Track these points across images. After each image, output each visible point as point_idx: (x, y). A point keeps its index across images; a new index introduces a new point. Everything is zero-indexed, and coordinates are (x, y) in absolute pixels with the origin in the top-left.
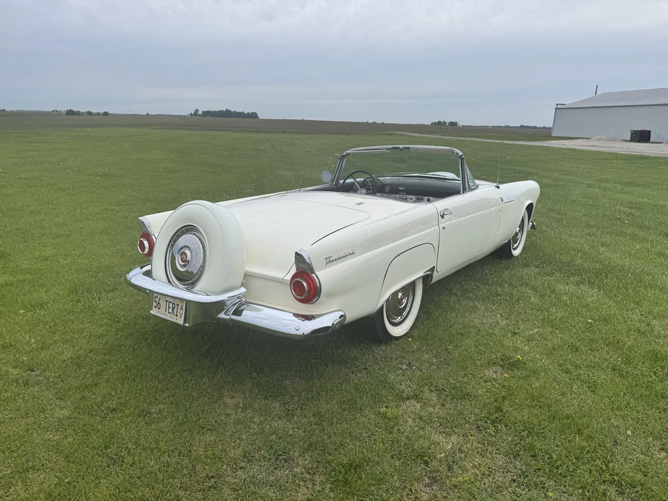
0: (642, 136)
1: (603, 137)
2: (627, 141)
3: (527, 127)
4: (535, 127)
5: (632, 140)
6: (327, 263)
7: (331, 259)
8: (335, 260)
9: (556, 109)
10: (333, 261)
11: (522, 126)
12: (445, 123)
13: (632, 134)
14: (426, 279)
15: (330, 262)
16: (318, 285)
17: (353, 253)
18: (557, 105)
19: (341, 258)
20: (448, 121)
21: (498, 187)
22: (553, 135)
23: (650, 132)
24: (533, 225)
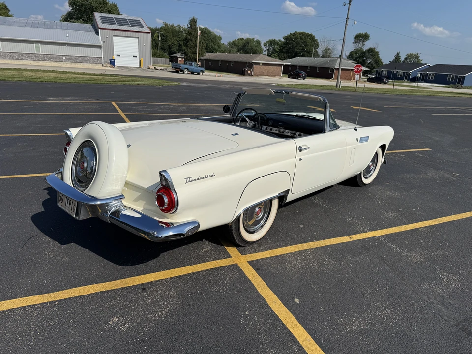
6: (187, 182)
7: (191, 179)
8: (195, 180)
10: (192, 181)
14: (282, 198)
15: (190, 181)
16: (176, 199)
17: (213, 175)
19: (201, 179)
21: (356, 130)
24: (385, 161)
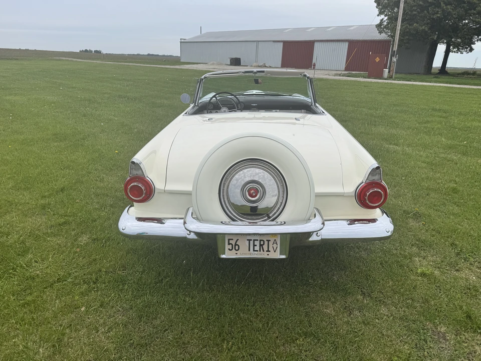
0: (236, 62)
1: (215, 62)
2: (227, 65)
3: (153, 55)
4: (158, 55)
5: (232, 64)
9: (181, 42)
11: (149, 55)
12: (91, 51)
13: (231, 60)
18: (181, 39)
20: (93, 50)
22: (182, 61)
23: (240, 59)
